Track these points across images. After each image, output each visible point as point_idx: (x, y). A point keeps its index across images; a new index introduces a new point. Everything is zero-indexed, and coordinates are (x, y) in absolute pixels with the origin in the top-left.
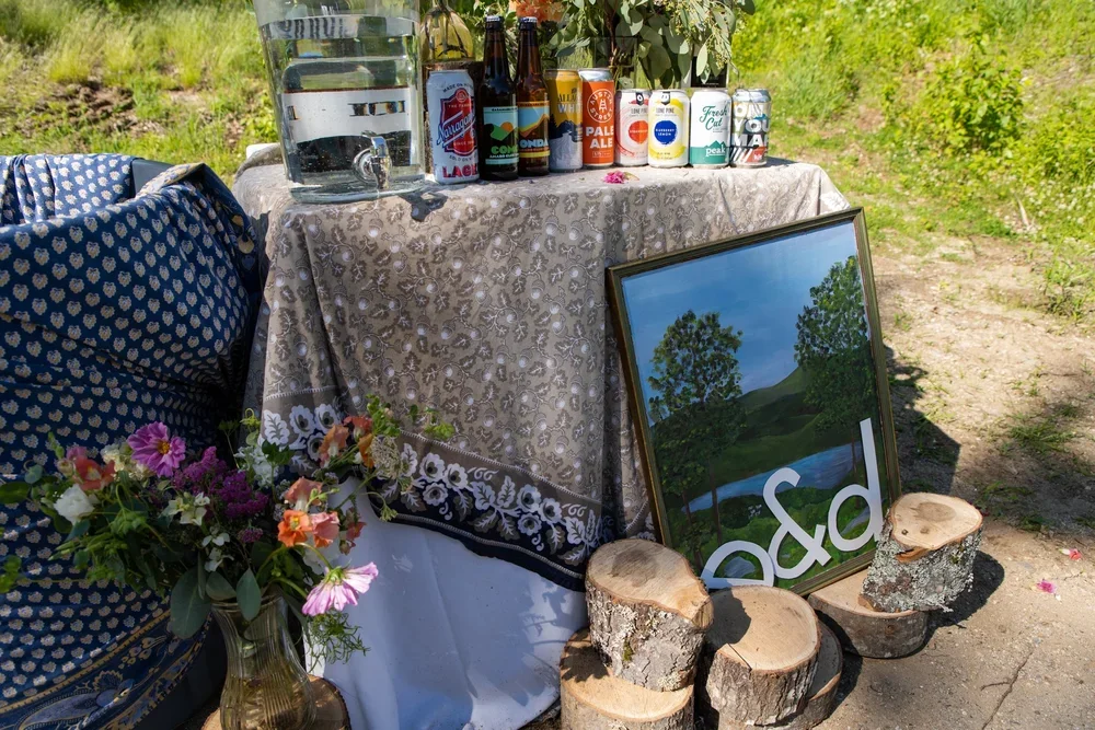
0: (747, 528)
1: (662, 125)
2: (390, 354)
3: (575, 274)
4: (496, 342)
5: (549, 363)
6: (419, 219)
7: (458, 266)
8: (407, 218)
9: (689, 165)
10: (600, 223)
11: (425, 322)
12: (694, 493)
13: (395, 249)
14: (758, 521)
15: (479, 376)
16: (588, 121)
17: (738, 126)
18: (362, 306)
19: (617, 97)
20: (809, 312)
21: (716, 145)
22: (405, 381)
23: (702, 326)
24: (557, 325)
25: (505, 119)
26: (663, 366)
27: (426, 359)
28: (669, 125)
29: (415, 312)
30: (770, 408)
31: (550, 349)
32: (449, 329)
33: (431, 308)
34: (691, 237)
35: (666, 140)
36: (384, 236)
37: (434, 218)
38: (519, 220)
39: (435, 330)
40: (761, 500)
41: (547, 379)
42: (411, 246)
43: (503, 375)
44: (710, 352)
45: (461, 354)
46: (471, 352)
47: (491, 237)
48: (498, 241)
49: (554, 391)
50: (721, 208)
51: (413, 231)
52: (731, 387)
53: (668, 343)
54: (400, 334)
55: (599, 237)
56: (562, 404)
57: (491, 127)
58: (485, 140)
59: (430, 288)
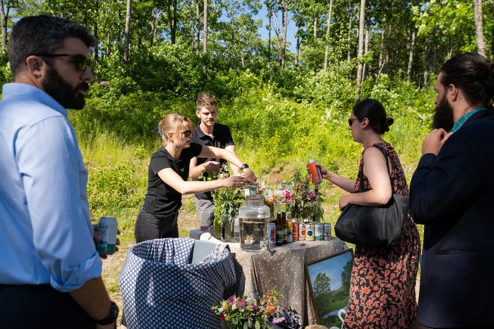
0: (335, 324)
1: (309, 232)
2: (266, 282)
3: (299, 265)
4: (285, 280)
5: (294, 284)
6: (272, 255)
7: (279, 264)
8: (270, 255)
9: (315, 240)
10: (304, 255)
11: (272, 276)
12: (324, 314)
13: (268, 261)
14: (338, 322)
15: (282, 287)
16: (294, 231)
17: (325, 232)
18: (262, 273)
19: (299, 226)
20: (343, 272)
21: (321, 236)
22: (268, 288)
23: (323, 276)
24: (296, 276)
25: (281, 233)
26: (316, 285)
27: (272, 283)
28: (311, 232)
29: (271, 274)
30: (338, 295)
31: (295, 281)
32: (277, 277)
33: (274, 273)
34: (319, 257)
35: (310, 235)
36: (266, 259)
37: (275, 255)
38: (289, 255)
39: (274, 277)
40: (338, 317)
41: (294, 287)
42: (271, 261)
43: (286, 287)
44: (325, 282)
45: (279, 282)
46: (280, 282)
47: (284, 258)
48: (286, 259)
49: (295, 290)
50: (324, 250)
51: (271, 258)
52: (329, 290)
53: (316, 280)
54: (268, 278)
55: (303, 258)
56: (297, 293)
57: (278, 235)
58: (278, 237)
59: (274, 269)
